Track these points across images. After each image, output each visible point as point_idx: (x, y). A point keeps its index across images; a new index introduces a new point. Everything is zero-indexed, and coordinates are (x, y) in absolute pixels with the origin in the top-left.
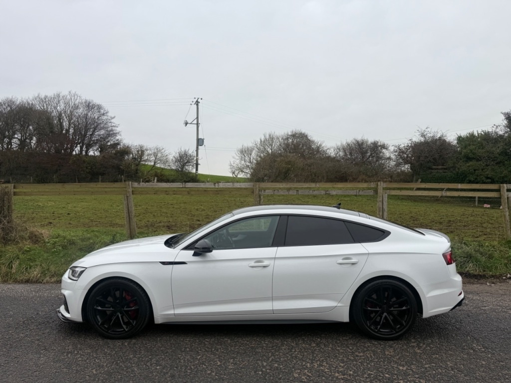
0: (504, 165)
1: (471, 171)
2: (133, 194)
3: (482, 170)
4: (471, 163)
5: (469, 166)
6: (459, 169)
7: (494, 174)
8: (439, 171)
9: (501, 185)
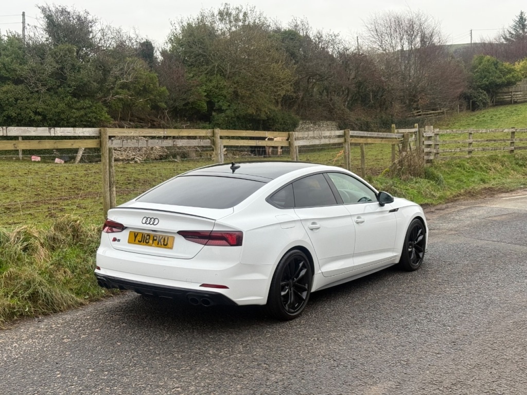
0: (56, 93)
1: (10, 100)
3: (28, 99)
4: (7, 87)
5: (6, 92)
7: (46, 107)
9: (290, 133)
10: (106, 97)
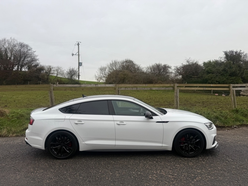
0: (224, 75)
1: (209, 78)
2: (53, 90)
3: (215, 78)
4: (210, 75)
5: (209, 76)
6: (204, 77)
7: (220, 80)
8: (195, 78)
9: (230, 84)
10: (242, 75)
